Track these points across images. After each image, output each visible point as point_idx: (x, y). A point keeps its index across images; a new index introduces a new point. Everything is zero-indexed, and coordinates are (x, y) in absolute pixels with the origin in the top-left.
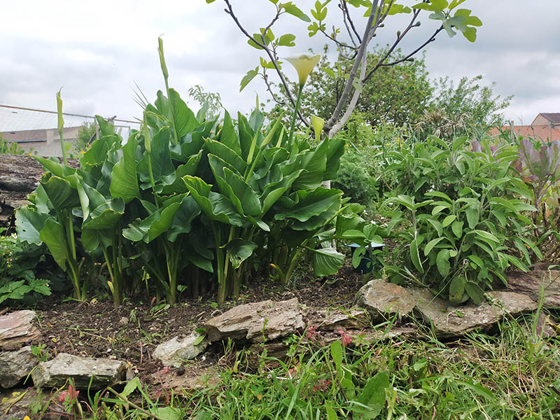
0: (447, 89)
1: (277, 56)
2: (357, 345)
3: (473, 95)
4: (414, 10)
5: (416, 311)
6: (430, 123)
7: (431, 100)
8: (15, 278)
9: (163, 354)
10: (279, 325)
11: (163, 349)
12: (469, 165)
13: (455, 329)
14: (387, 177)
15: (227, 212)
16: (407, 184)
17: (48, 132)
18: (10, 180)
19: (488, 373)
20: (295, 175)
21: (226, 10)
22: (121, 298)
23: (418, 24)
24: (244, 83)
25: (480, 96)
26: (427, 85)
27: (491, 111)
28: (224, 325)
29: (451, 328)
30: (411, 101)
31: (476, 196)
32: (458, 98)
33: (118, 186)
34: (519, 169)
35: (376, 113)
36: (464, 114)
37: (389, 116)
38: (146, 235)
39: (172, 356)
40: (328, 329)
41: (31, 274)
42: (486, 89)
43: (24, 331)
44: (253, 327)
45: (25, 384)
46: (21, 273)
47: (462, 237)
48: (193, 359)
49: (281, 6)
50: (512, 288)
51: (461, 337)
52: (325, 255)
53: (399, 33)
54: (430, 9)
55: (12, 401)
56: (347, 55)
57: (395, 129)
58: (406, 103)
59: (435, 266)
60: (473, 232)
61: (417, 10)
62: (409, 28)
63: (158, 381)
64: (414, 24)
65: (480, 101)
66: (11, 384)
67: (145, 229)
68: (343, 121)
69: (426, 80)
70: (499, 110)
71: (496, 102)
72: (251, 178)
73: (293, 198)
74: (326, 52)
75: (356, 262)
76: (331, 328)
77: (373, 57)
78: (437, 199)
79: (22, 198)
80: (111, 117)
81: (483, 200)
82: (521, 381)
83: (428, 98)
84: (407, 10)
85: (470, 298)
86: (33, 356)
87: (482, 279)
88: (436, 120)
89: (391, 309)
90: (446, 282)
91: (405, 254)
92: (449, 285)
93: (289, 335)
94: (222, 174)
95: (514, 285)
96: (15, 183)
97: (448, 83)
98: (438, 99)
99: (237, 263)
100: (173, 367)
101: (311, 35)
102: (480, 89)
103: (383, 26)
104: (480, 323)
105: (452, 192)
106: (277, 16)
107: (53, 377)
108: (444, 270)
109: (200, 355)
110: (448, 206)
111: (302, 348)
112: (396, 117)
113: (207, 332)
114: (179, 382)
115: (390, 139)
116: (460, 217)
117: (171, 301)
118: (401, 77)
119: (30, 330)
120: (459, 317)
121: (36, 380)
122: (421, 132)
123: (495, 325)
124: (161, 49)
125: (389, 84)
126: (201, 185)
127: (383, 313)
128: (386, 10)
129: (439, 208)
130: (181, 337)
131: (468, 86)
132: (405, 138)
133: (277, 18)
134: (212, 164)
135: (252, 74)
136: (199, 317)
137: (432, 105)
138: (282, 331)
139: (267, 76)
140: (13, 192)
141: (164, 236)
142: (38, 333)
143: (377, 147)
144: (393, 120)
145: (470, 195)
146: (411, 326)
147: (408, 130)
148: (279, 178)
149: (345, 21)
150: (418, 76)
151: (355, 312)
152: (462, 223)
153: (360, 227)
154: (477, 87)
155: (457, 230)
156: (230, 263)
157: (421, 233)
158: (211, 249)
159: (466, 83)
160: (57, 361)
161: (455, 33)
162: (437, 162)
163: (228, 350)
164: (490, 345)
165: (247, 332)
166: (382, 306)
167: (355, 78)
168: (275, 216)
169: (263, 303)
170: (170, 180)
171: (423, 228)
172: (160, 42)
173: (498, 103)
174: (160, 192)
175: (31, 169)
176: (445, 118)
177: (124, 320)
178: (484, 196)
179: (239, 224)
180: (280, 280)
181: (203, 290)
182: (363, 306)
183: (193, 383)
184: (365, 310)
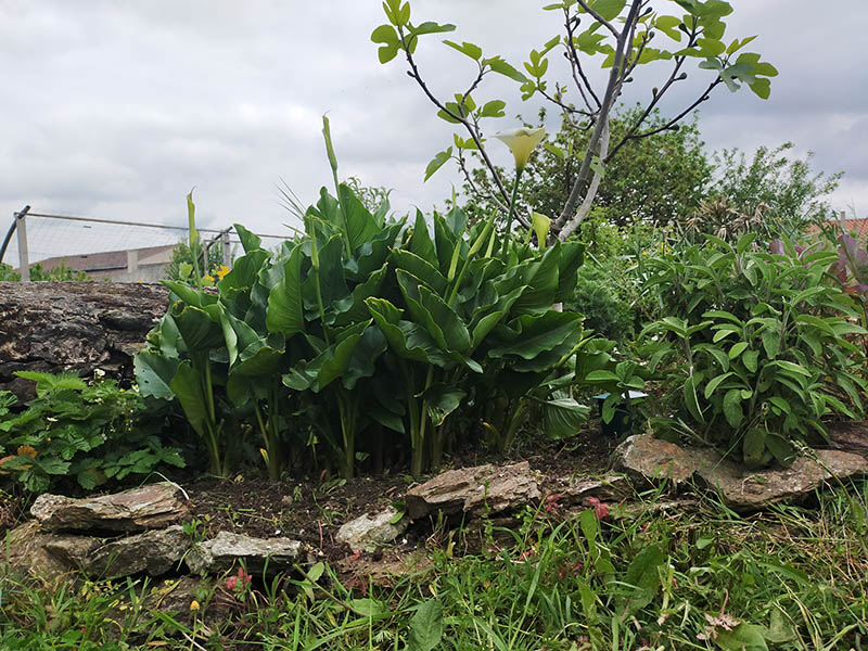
0: (735, 167)
1: (480, 132)
2: (616, 518)
3: (777, 174)
4: (677, 58)
5: (697, 477)
6: (710, 220)
7: (710, 184)
8: (137, 447)
9: (350, 535)
10: (507, 493)
11: (350, 529)
12: (763, 271)
13: (754, 499)
14: (646, 302)
15: (424, 347)
16: (676, 303)
17: (129, 254)
18: (120, 315)
19: (803, 556)
20: (515, 294)
21: (409, 73)
22: (279, 473)
23: (683, 77)
24: (431, 171)
25: (789, 175)
26: (703, 161)
27: (808, 197)
28: (432, 494)
29: (747, 498)
30: (679, 188)
31: (775, 314)
32: (754, 180)
33: (276, 316)
34: (843, 278)
35: (624, 207)
36: (762, 203)
37: (645, 210)
38: (314, 381)
39: (363, 538)
40: (575, 501)
41: (157, 440)
42: (798, 164)
43: (168, 506)
44: (470, 496)
45: (179, 571)
46: (143, 440)
47: (759, 371)
48: (392, 541)
49: (484, 63)
50: (837, 446)
51: (764, 510)
52: (561, 408)
53: (655, 91)
54: (699, 54)
55: (164, 591)
56: (576, 123)
57: (656, 230)
58: (670, 191)
59: (722, 415)
60: (772, 363)
61: (680, 57)
62: (670, 83)
63: (348, 568)
64: (677, 77)
65: (789, 184)
66: (162, 569)
67: (312, 374)
68: (577, 219)
69: (701, 154)
70: (821, 196)
71: (816, 184)
72: (455, 300)
73: (514, 327)
74: (542, 120)
75: (608, 417)
76: (578, 500)
77: (615, 124)
78: (719, 321)
79: (135, 340)
80: (224, 229)
81: (786, 320)
82: (851, 568)
83: (706, 182)
84: (666, 56)
85: (774, 458)
86: (184, 536)
87: (790, 430)
88: (719, 213)
89: (662, 473)
90: (738, 435)
91: (678, 399)
92: (742, 442)
93: (521, 507)
94: (416, 294)
95: (840, 442)
96: (126, 319)
97: (737, 159)
98: (721, 182)
99: (440, 418)
100: (364, 551)
101: (525, 98)
102: (788, 165)
103: (630, 80)
104: (789, 490)
105: (741, 312)
106: (480, 76)
107: (216, 558)
108: (734, 417)
109: (399, 538)
110: (737, 330)
111: (540, 525)
112: (655, 213)
113: (409, 506)
114: (376, 568)
115: (647, 246)
116: (754, 345)
117: (348, 474)
118: (661, 151)
119: (175, 506)
120: (759, 483)
121: (193, 565)
122: (697, 234)
123: (812, 493)
124: (326, 131)
125: (642, 163)
126: (389, 310)
127: (651, 479)
128: (634, 57)
129: (723, 332)
130: (373, 514)
131: (768, 161)
132: (672, 243)
133: (479, 79)
134: (402, 284)
135: (444, 157)
136: (389, 494)
137: (712, 192)
138: (511, 501)
139: (464, 160)
140: (124, 332)
141: (337, 383)
142: (185, 509)
143: (628, 257)
144: (651, 217)
145: (767, 314)
146: (691, 498)
147: (675, 230)
148: (493, 300)
149: (574, 76)
150: (688, 147)
151: (611, 478)
152: (758, 352)
153: (610, 367)
154: (784, 161)
155: (750, 362)
156: (429, 419)
157: (699, 369)
158: (401, 402)
159: (765, 156)
160: (219, 541)
161: (739, 87)
162: (717, 270)
163: (439, 527)
164: (805, 520)
165: (463, 504)
166: (647, 468)
167: (594, 157)
168: (489, 353)
169: (482, 468)
170: (345, 306)
171: (703, 363)
172: (326, 121)
173: (820, 184)
174: (332, 323)
175: (146, 300)
176: (733, 211)
177: (286, 499)
178: (787, 314)
179: (441, 363)
180: (496, 445)
181: (389, 462)
182: (621, 469)
183: (394, 569)
184: (625, 475)
